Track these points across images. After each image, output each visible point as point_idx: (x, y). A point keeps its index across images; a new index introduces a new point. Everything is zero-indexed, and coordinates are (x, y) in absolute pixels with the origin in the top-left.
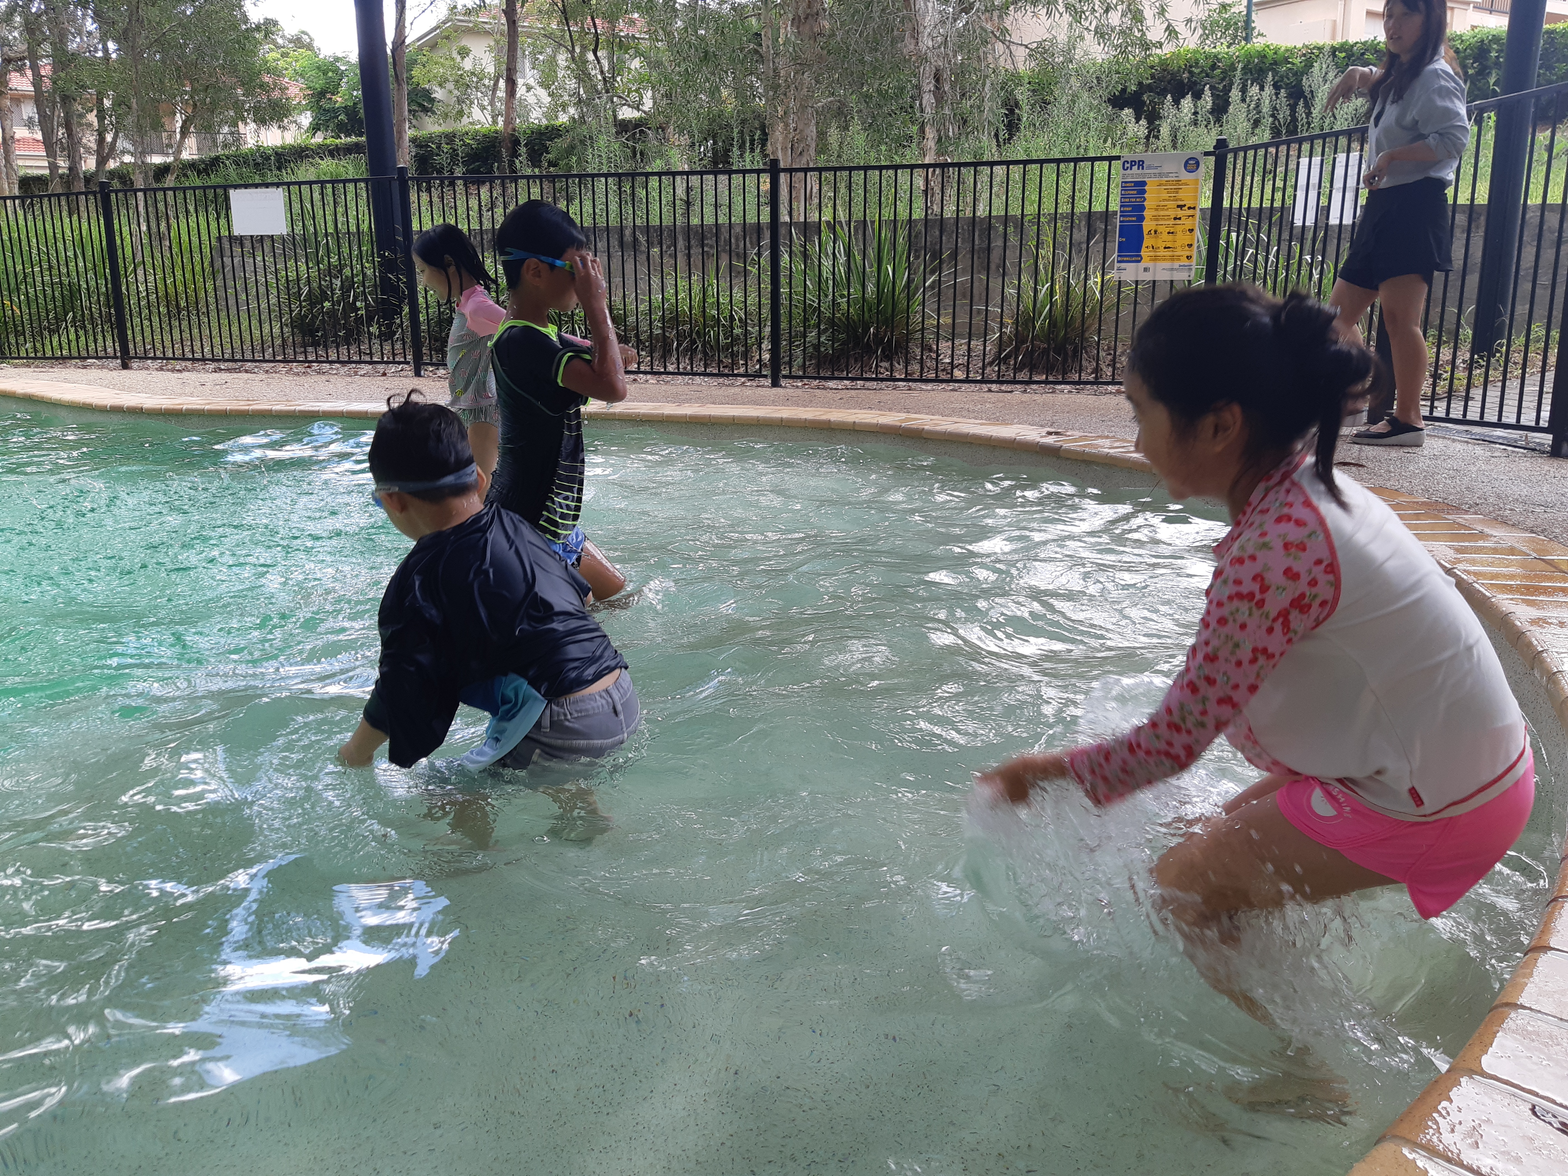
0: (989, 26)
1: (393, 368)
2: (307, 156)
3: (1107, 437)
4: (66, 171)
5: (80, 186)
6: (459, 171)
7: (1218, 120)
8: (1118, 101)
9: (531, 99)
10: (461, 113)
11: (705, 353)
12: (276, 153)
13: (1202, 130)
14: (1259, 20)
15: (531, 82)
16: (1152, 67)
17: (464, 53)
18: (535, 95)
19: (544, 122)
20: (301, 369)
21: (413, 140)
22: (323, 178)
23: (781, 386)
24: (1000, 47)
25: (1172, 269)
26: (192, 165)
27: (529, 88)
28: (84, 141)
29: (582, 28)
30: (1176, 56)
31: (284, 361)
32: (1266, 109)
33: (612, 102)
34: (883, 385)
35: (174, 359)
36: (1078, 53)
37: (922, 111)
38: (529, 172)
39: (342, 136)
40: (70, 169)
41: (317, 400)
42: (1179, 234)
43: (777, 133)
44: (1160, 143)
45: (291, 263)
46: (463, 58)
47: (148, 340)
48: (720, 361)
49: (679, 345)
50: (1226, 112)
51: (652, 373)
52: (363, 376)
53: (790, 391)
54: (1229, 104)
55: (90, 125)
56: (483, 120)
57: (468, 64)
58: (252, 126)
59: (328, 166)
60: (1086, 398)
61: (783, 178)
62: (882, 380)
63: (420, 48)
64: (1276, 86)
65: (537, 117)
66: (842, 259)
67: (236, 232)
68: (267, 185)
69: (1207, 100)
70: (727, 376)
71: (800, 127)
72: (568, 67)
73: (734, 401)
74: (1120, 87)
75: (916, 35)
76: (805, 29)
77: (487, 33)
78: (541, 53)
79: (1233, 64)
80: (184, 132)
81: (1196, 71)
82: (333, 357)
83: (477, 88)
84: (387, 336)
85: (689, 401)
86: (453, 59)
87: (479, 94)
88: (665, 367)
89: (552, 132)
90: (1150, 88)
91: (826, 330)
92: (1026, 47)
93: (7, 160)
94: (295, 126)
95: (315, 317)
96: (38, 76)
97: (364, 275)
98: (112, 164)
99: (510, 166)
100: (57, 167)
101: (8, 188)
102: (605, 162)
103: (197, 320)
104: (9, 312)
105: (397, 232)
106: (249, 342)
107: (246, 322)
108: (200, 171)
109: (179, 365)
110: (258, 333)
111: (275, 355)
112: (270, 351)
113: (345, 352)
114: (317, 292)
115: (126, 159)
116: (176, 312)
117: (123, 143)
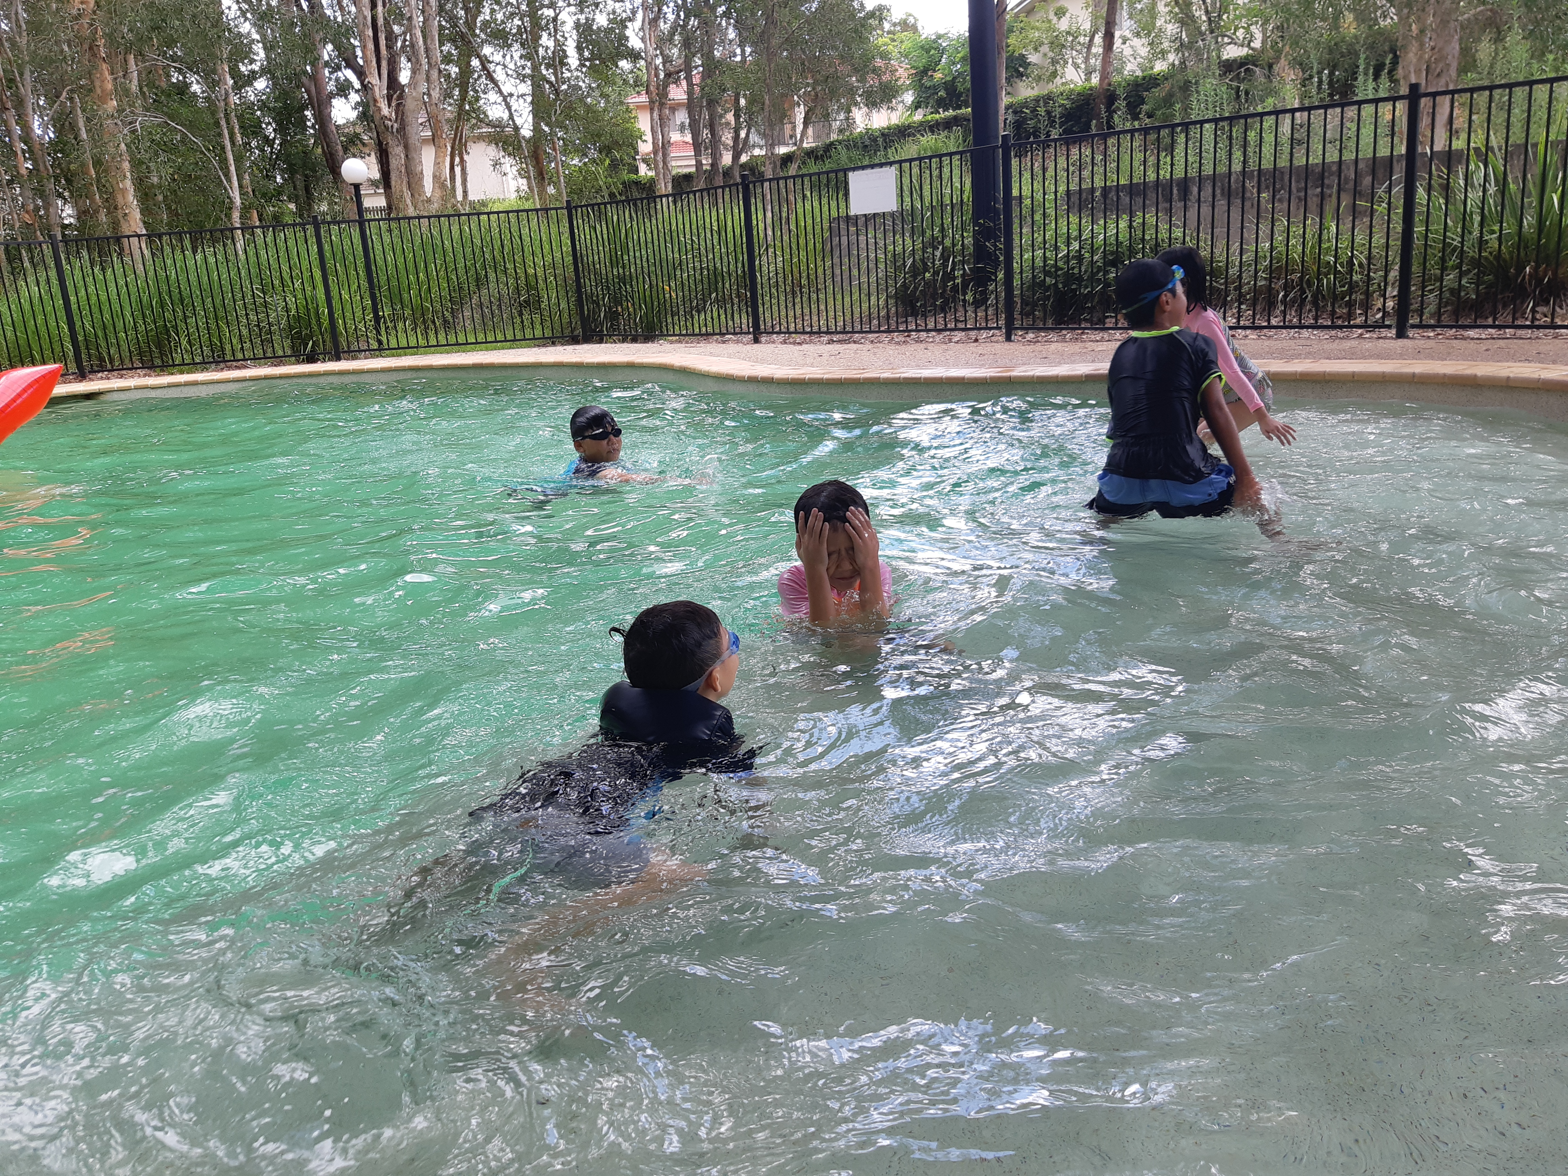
1: (984, 334)
2: (909, 135)
4: (708, 168)
5: (719, 181)
9: (1127, 51)
10: (1054, 74)
11: (1315, 303)
12: (883, 134)
15: (1128, 34)
17: (1061, 13)
18: (1132, 47)
19: (1139, 73)
20: (901, 338)
21: (1007, 108)
22: (923, 154)
23: (1408, 337)
26: (811, 153)
27: (1125, 40)
28: (723, 139)
31: (888, 331)
33: (1217, 42)
34: (1541, 333)
35: (796, 332)
38: (1128, 126)
39: (941, 110)
40: (712, 165)
41: (918, 366)
43: (1411, 55)
45: (897, 237)
46: (1059, 18)
47: (776, 314)
48: (1333, 313)
49: (1285, 296)
51: (1254, 328)
52: (957, 342)
53: (1421, 343)
55: (728, 124)
56: (1076, 79)
57: (1063, 25)
58: (865, 109)
59: (928, 141)
62: (1539, 327)
63: (1017, 15)
65: (1132, 69)
67: (852, 213)
68: (881, 165)
70: (1341, 327)
71: (1439, 45)
72: (1170, 12)
73: (1352, 355)
80: (806, 123)
82: (931, 325)
83: (1072, 47)
84: (980, 302)
85: (1298, 356)
86: (1049, 21)
87: (1074, 53)
88: (1269, 321)
89: (1149, 83)
91: (1469, 271)
93: (665, 163)
94: (900, 106)
95: (916, 288)
96: (690, 84)
97: (963, 245)
98: (744, 158)
99: (1108, 122)
100: (702, 164)
101: (664, 187)
102: (1210, 106)
103: (814, 296)
104: (667, 296)
105: (996, 200)
106: (857, 315)
107: (856, 296)
108: (816, 158)
109: (799, 338)
110: (865, 306)
111: (879, 326)
112: (875, 322)
113: (941, 321)
114: (919, 264)
115: (757, 152)
116: (797, 289)
117: (754, 138)
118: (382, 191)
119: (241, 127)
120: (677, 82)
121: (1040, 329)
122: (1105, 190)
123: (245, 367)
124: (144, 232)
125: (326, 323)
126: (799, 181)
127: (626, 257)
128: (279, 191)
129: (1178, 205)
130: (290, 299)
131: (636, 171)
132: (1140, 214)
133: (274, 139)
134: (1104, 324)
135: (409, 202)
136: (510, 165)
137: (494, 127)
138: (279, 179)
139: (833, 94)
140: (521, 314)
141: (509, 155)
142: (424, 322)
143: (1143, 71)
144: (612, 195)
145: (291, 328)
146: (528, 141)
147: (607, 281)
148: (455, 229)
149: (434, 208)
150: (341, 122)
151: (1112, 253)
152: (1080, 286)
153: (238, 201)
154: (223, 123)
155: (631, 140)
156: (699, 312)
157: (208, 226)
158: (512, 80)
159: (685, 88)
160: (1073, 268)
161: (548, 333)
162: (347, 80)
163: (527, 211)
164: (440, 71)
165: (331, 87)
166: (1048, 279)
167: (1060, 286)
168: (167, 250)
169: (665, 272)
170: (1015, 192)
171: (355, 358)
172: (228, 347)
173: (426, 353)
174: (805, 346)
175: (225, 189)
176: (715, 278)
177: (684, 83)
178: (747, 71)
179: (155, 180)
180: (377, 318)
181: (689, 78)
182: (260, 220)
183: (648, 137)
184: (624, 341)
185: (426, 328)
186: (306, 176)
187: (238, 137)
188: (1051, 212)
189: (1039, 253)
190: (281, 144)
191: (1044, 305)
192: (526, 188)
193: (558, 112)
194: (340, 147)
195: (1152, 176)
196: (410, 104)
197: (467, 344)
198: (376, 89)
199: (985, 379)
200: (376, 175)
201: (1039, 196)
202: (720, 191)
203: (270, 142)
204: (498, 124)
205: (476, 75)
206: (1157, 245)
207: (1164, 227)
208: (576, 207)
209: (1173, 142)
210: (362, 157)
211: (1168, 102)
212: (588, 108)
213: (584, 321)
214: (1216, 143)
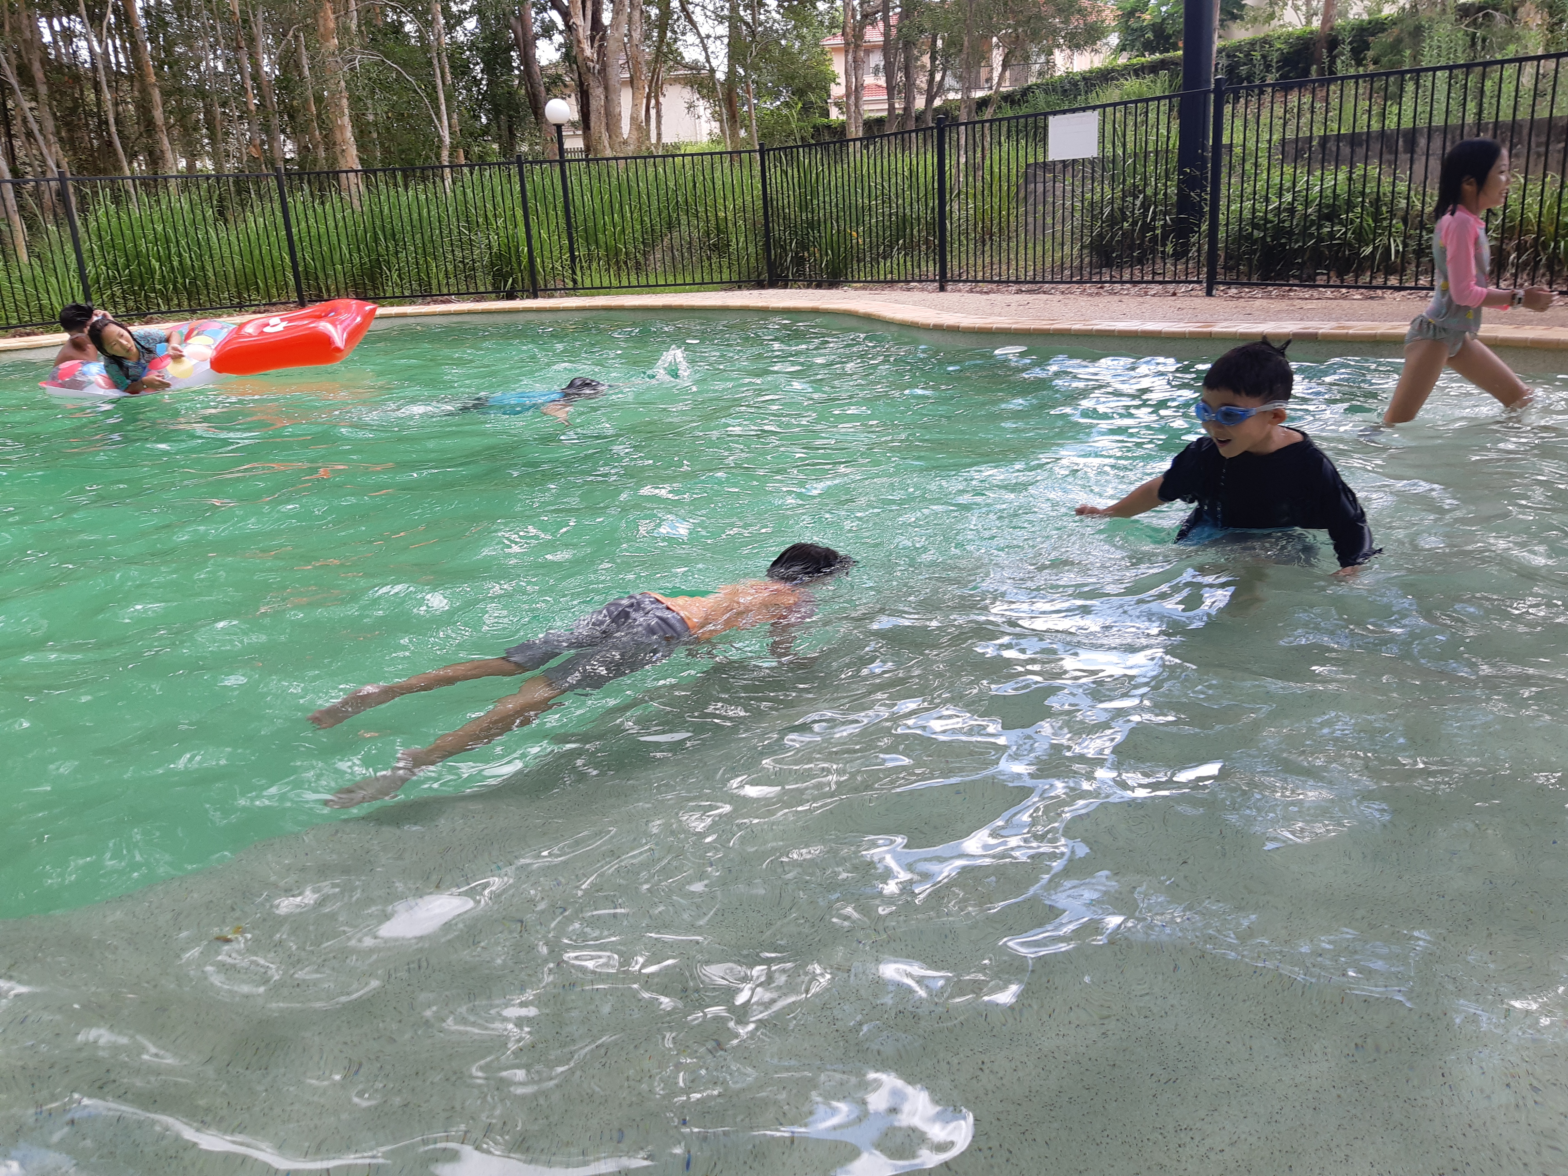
1: (1183, 288)
2: (1112, 79)
4: (901, 112)
5: (911, 125)
6: (1271, 78)
10: (1272, 16)
12: (1084, 78)
19: (1365, 17)
20: (1094, 290)
21: (1220, 51)
22: (1125, 99)
26: (1008, 98)
28: (918, 82)
31: (1081, 282)
35: (983, 281)
38: (1352, 71)
39: (1147, 54)
40: (905, 109)
41: (1112, 319)
45: (1096, 184)
47: (964, 262)
49: (1517, 258)
52: (1154, 296)
55: (923, 66)
56: (1295, 21)
58: (1067, 52)
59: (1132, 86)
65: (1358, 13)
67: (1050, 158)
68: (1084, 110)
80: (1005, 65)
82: (1127, 277)
84: (1180, 254)
85: (1529, 322)
89: (1375, 27)
93: (857, 106)
94: (1104, 49)
95: (1112, 238)
96: (887, 26)
97: (1165, 194)
98: (937, 102)
99: (1330, 68)
100: (894, 108)
101: (856, 131)
102: (1444, 53)
103: (1004, 245)
104: (854, 241)
105: (1204, 147)
106: (1048, 265)
107: (1048, 245)
108: (1013, 103)
109: (986, 287)
110: (1058, 255)
111: (1072, 276)
112: (1067, 272)
113: (1137, 272)
114: (1118, 214)
115: (951, 96)
116: (987, 237)
117: (949, 81)
118: (580, 132)
119: (451, 67)
120: (873, 23)
121: (1243, 285)
122: (1324, 140)
123: (450, 302)
124: (360, 168)
125: (525, 261)
126: (995, 126)
127: (815, 202)
128: (485, 131)
129: (1404, 157)
130: (493, 237)
131: (827, 115)
132: (1361, 165)
133: (482, 79)
134: (1315, 281)
135: (606, 144)
136: (703, 108)
137: (691, 69)
138: (484, 120)
139: (1035, 37)
140: (709, 258)
141: (703, 97)
142: (617, 262)
143: (1369, 15)
144: (802, 138)
145: (493, 265)
146: (722, 84)
147: (795, 226)
148: (651, 170)
149: (630, 150)
150: (544, 62)
151: (1328, 206)
152: (1290, 239)
153: (447, 140)
154: (435, 62)
155: (823, 82)
156: (885, 258)
157: (419, 163)
158: (711, 22)
159: (882, 30)
160: (1284, 222)
161: (735, 277)
162: (551, 21)
163: (721, 153)
164: (642, 12)
165: (536, 29)
166: (1255, 232)
167: (1269, 240)
168: (382, 186)
169: (854, 217)
170: (1225, 140)
171: (551, 296)
172: (434, 282)
173: (617, 294)
174: (992, 296)
175: (435, 127)
176: (902, 225)
177: (881, 25)
178: (947, 12)
179: (371, 118)
180: (573, 258)
181: (886, 19)
182: (466, 158)
183: (842, 80)
184: (808, 286)
185: (619, 269)
186: (510, 117)
187: (449, 77)
188: (1263, 162)
189: (1248, 204)
190: (487, 85)
191: (1250, 260)
192: (718, 131)
193: (754, 54)
194: (543, 89)
195: (1375, 126)
196: (611, 45)
197: (657, 285)
198: (581, 30)
199: (1184, 333)
200: (576, 116)
201: (1251, 144)
202: (914, 135)
203: (477, 82)
204: (694, 67)
205: (675, 17)
206: (1378, 199)
207: (1386, 180)
208: (769, 150)
209: (1402, 89)
210: (563, 99)
211: (1396, 47)
212: (784, 51)
213: (771, 266)
214: (1449, 93)
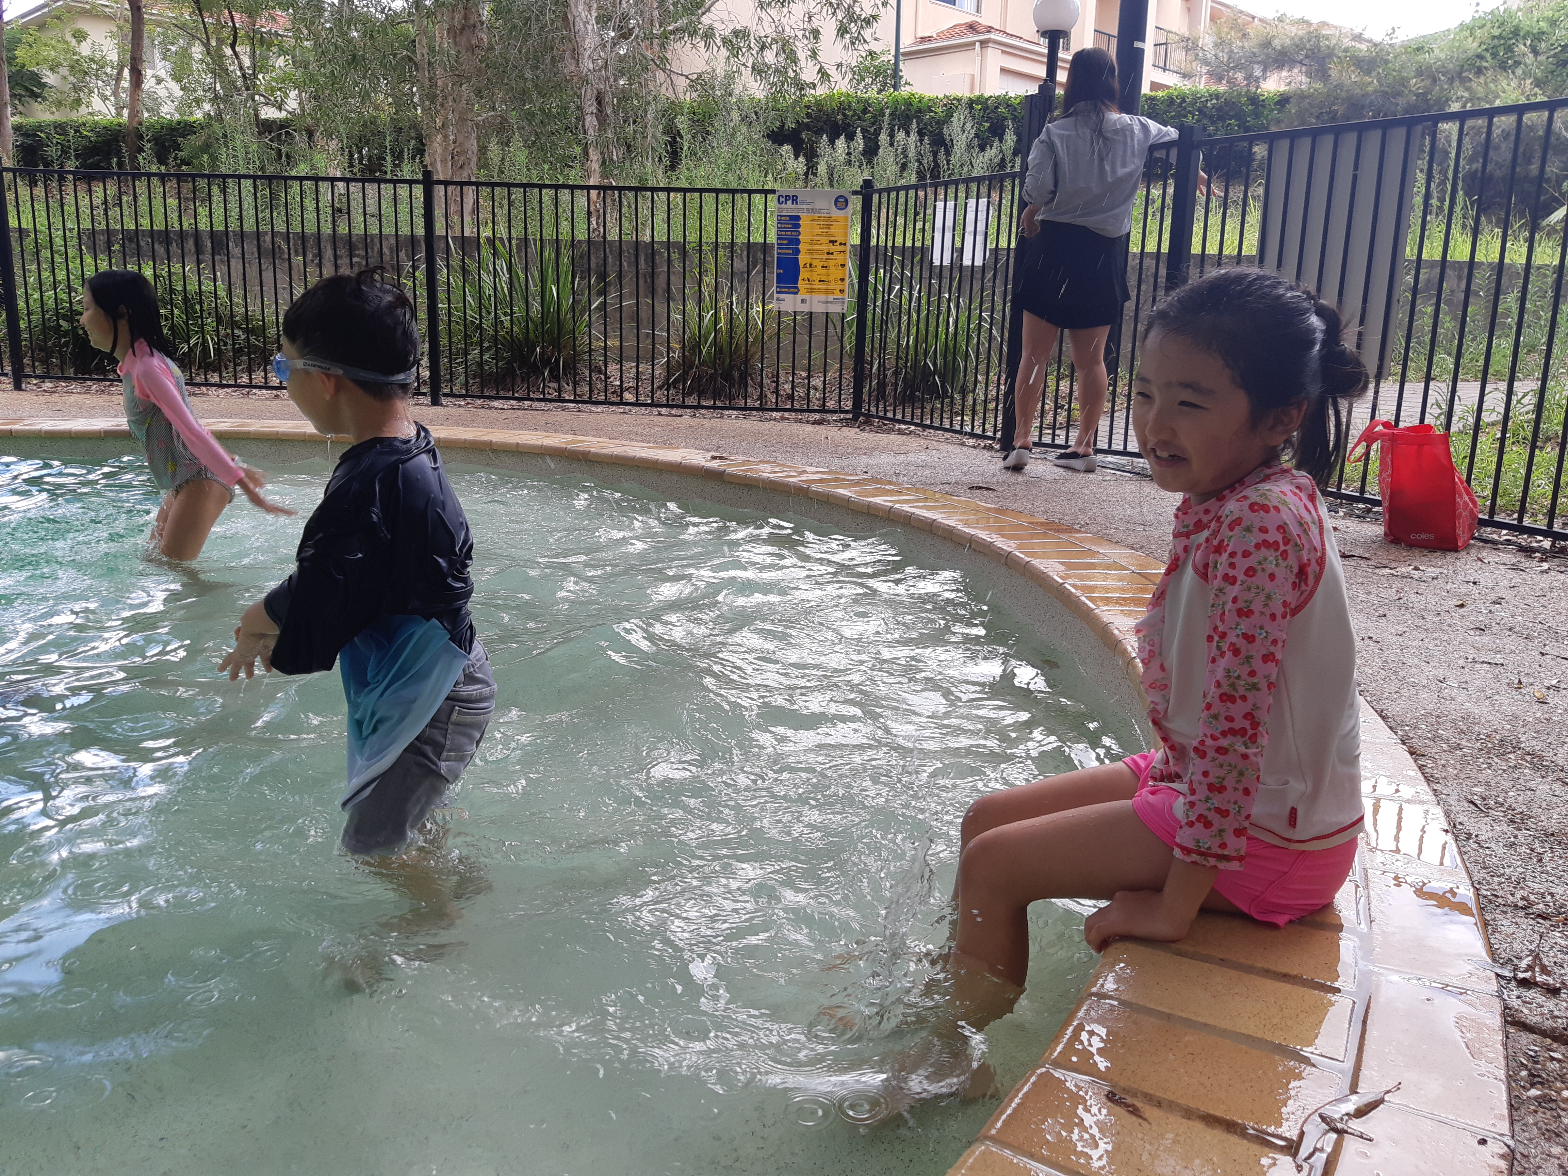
0: (648, 54)
3: (768, 462)
6: (71, 165)
7: (870, 162)
8: (778, 137)
9: (161, 92)
10: (78, 102)
13: (855, 170)
14: (907, 70)
15: (162, 74)
16: (808, 107)
17: (80, 36)
18: (167, 88)
19: (177, 117)
21: (16, 128)
23: (442, 405)
24: (660, 76)
25: (827, 302)
27: (159, 81)
29: (218, 20)
30: (830, 97)
32: (912, 154)
33: (253, 100)
34: (551, 406)
36: (737, 89)
37: (585, 133)
38: (154, 169)
42: (832, 268)
43: (435, 144)
44: (818, 180)
46: (79, 42)
50: (876, 154)
53: (451, 410)
54: (879, 147)
56: (105, 111)
57: (85, 49)
60: (751, 424)
61: (439, 190)
62: (551, 401)
64: (921, 133)
65: (168, 111)
66: (505, 277)
69: (859, 142)
71: (460, 139)
72: (202, 61)
74: (778, 124)
75: (576, 55)
76: (463, 40)
77: (108, 17)
78: (173, 44)
79: (882, 109)
81: (850, 113)
83: (97, 77)
86: (66, 42)
87: (100, 83)
89: (185, 129)
90: (807, 127)
92: (687, 77)
143: (181, 115)
166: (62, 322)
170: (12, 224)
188: (65, 250)
189: (49, 294)
191: (62, 352)
